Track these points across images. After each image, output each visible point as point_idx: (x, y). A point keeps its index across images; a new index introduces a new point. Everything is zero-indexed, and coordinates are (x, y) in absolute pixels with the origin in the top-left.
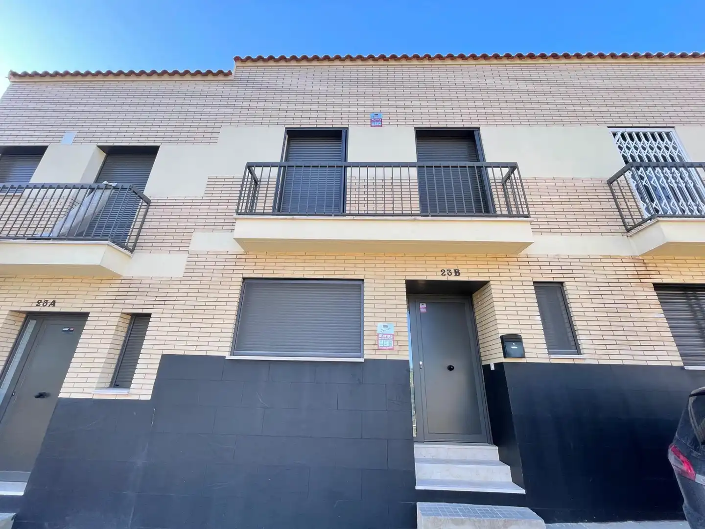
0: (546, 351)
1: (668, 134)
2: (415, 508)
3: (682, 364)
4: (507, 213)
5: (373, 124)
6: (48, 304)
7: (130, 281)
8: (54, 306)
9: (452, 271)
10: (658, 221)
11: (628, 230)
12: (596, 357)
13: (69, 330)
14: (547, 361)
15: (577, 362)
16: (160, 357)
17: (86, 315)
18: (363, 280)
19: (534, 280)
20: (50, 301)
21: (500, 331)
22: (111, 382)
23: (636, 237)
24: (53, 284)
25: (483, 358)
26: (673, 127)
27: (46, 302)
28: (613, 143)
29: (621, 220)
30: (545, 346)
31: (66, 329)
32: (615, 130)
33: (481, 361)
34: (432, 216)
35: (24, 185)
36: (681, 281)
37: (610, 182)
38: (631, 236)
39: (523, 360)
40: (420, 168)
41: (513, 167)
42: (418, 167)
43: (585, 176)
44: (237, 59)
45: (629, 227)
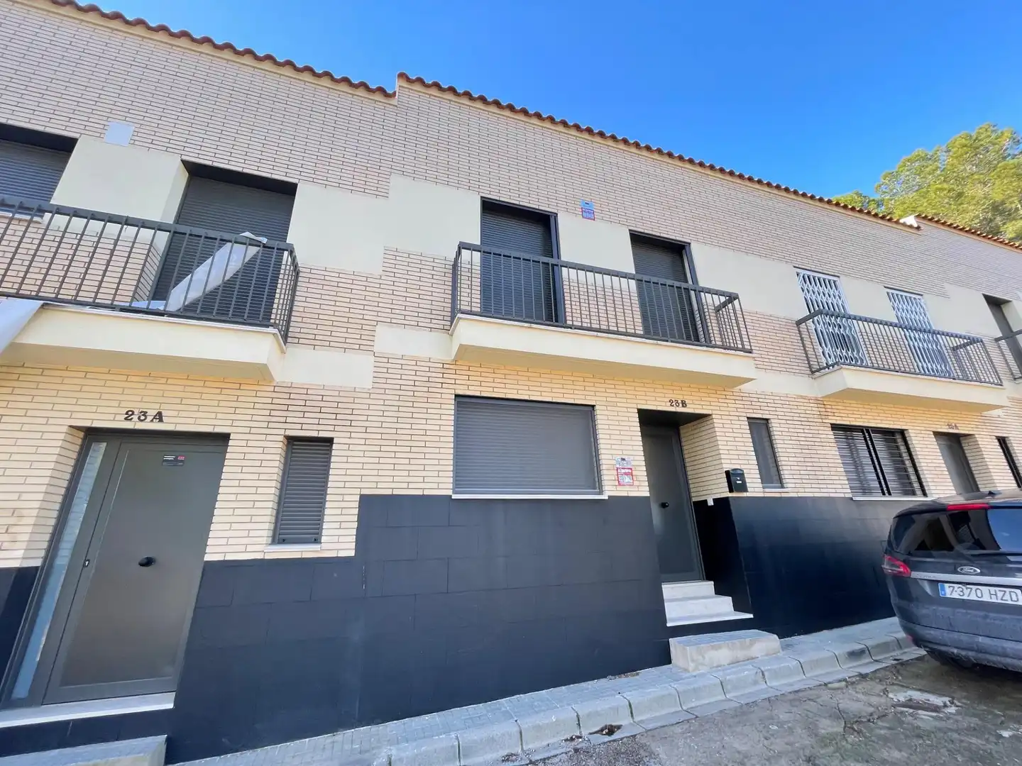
0: (761, 485)
1: (834, 282)
2: (668, 645)
3: (850, 496)
4: (721, 343)
5: (584, 214)
6: (149, 418)
7: (289, 390)
8: (161, 420)
9: (680, 402)
10: (841, 368)
11: (813, 372)
12: (796, 490)
13: (176, 460)
14: (761, 495)
15: (784, 495)
16: (357, 498)
17: (225, 438)
18: (593, 406)
19: (748, 416)
20: (152, 413)
21: (724, 466)
22: (274, 537)
23: (819, 380)
24: (149, 386)
25: (693, 495)
26: (838, 277)
27: (145, 414)
28: (797, 283)
29: (806, 362)
30: (760, 481)
31: (171, 458)
32: (799, 270)
33: (690, 498)
34: (672, 342)
35: (44, 205)
36: (848, 423)
37: (799, 323)
38: (815, 378)
39: (745, 494)
40: (639, 281)
41: (732, 298)
42: (638, 280)
43: (781, 314)
44: (402, 76)
45: (813, 370)
